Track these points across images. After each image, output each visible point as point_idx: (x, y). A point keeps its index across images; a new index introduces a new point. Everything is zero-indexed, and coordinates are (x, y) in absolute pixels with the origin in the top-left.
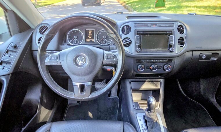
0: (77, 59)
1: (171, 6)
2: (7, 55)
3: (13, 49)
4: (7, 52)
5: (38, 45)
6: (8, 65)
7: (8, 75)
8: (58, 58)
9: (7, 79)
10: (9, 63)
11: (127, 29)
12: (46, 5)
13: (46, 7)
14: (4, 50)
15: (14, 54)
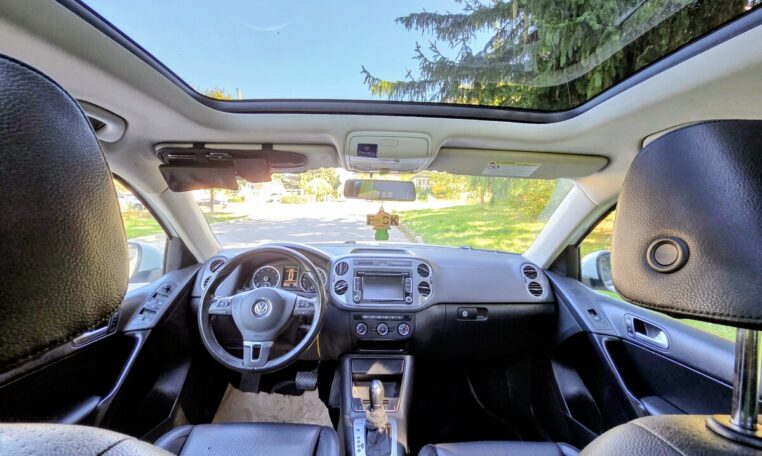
0: (257, 306)
1: (491, 229)
2: (154, 301)
3: (164, 293)
4: (154, 296)
5: (203, 289)
6: (151, 315)
7: (148, 329)
8: (229, 304)
9: (143, 336)
10: (154, 312)
11: (343, 268)
12: (232, 218)
13: (232, 221)
14: (152, 294)
15: (164, 298)
